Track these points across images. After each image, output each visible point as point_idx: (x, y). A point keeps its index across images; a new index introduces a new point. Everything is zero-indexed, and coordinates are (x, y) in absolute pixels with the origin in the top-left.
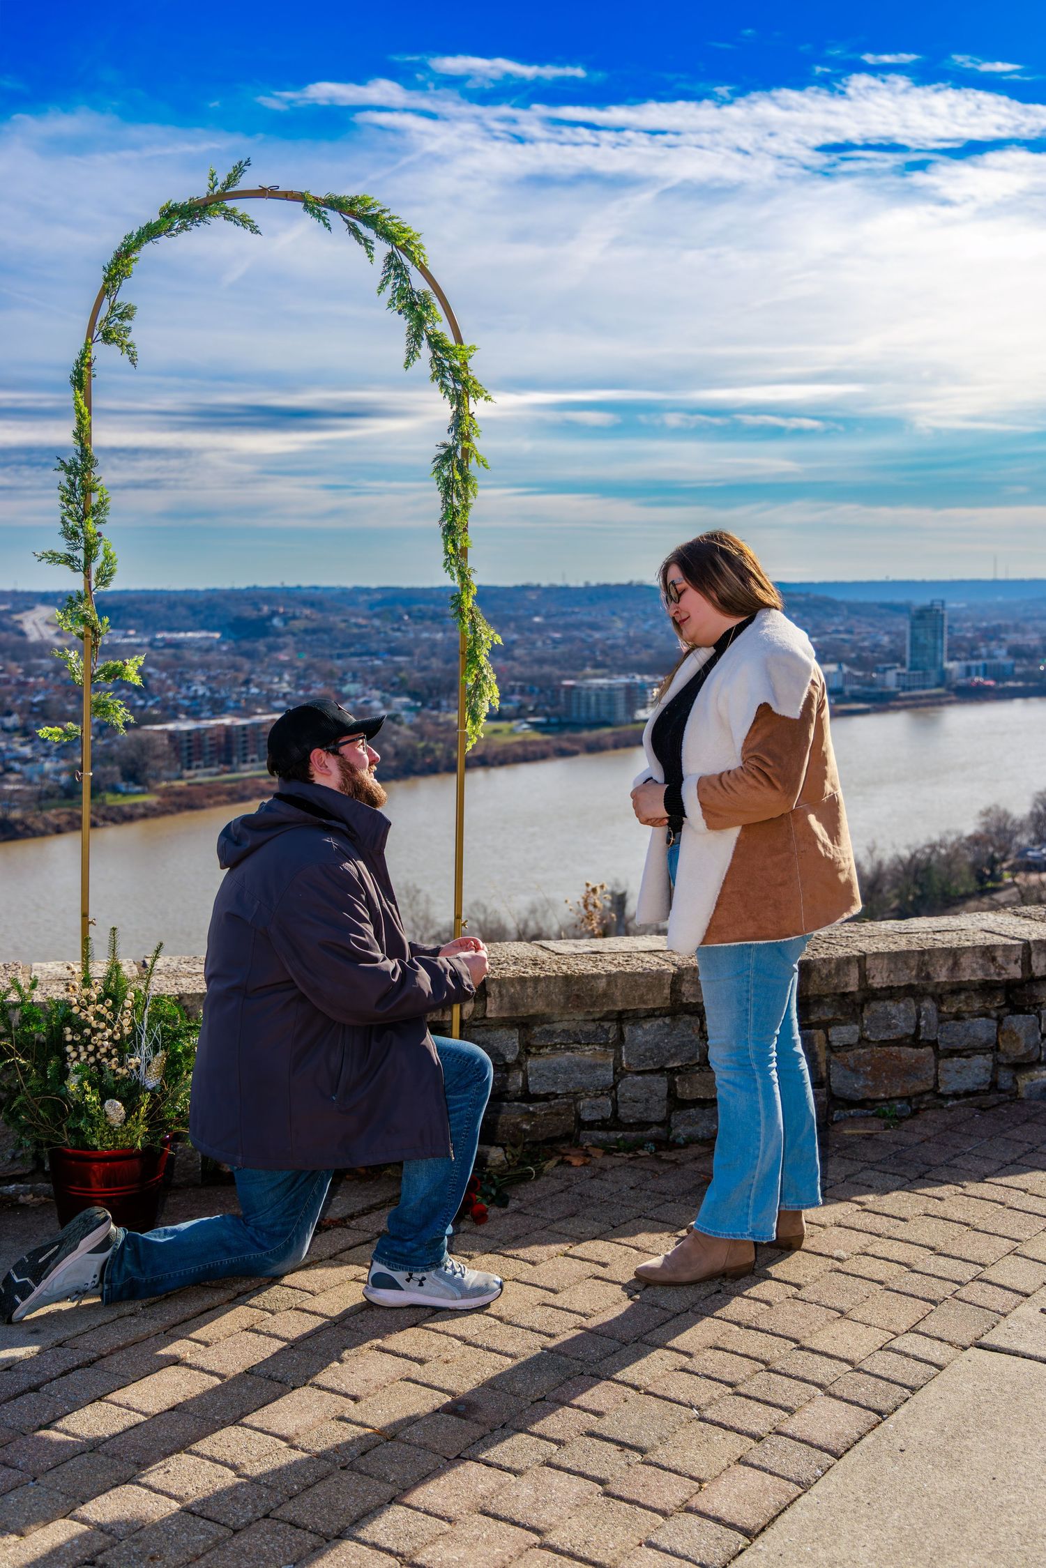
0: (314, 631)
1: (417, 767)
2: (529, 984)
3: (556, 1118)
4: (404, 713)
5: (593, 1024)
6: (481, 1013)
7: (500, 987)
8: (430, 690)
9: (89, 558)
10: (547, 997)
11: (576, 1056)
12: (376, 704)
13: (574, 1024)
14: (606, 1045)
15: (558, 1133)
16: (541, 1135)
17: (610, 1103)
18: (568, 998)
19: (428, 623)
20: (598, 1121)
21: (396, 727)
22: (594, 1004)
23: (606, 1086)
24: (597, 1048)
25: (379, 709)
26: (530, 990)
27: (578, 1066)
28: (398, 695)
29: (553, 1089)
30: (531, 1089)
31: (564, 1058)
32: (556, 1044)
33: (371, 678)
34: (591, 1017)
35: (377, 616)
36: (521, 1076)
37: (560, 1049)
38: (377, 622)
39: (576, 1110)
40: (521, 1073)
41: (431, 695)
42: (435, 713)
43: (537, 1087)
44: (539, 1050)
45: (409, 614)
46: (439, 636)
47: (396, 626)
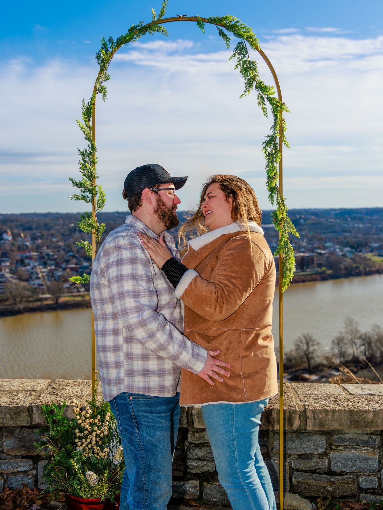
0: (315, 224)
1: (353, 273)
2: (329, 413)
3: (346, 486)
4: (348, 254)
5: (366, 436)
6: (304, 427)
7: (314, 414)
8: (358, 245)
9: (93, 197)
10: (340, 421)
11: (357, 453)
12: (338, 250)
13: (356, 435)
14: (374, 448)
15: (348, 494)
16: (338, 494)
17: (377, 480)
18: (351, 422)
19: (357, 221)
20: (370, 489)
21: (345, 259)
22: (366, 426)
23: (375, 470)
24: (369, 449)
25: (338, 252)
26: (330, 417)
27: (358, 458)
28: (346, 247)
29: (345, 470)
30: (332, 468)
31: (351, 453)
32: (346, 445)
33: (336, 241)
34: (365, 432)
35: (338, 218)
36: (327, 461)
37: (348, 448)
38: (338, 221)
39: (358, 482)
40: (327, 459)
41: (358, 247)
42: (360, 254)
43: (336, 468)
44: (337, 447)
45: (350, 218)
46: (361, 226)
47: (345, 222)
